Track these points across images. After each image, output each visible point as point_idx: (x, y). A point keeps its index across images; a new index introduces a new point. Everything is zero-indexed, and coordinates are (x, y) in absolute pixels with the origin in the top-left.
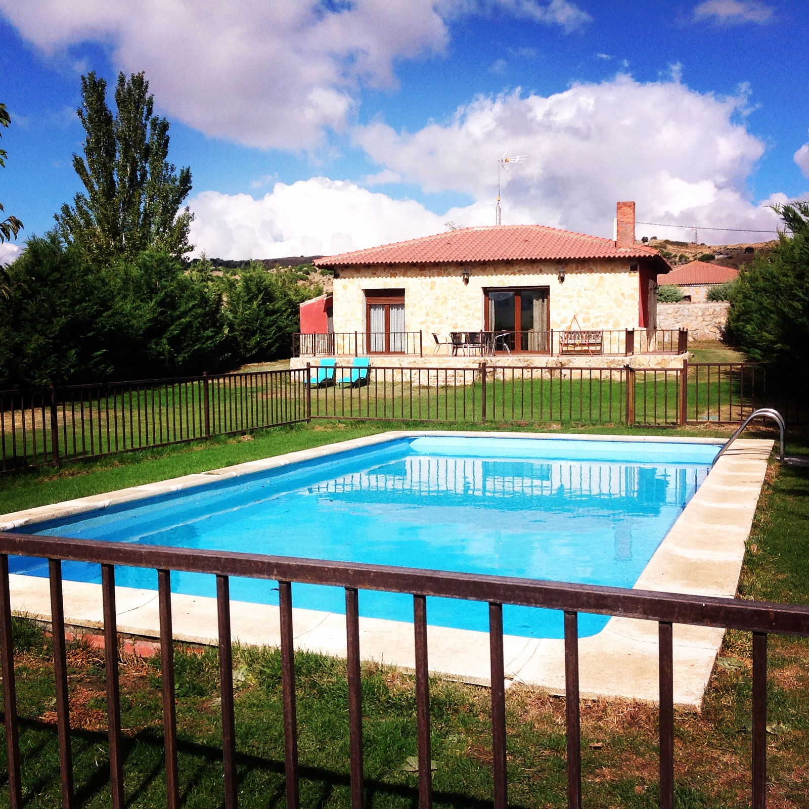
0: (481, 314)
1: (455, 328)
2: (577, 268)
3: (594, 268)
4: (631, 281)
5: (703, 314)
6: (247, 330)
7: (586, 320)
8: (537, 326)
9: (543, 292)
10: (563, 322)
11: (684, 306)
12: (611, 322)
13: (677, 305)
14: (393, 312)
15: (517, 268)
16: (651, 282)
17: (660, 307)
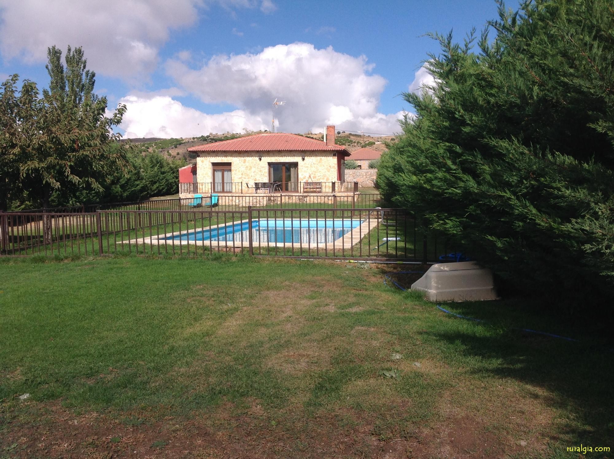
0: (267, 174)
1: (255, 181)
2: (310, 154)
3: (317, 154)
4: (333, 161)
5: (366, 175)
6: (152, 181)
7: (314, 177)
8: (292, 179)
9: (295, 165)
10: (304, 178)
11: (358, 171)
12: (325, 179)
13: (354, 170)
14: (226, 173)
15: (283, 154)
16: (342, 161)
17: (347, 171)
